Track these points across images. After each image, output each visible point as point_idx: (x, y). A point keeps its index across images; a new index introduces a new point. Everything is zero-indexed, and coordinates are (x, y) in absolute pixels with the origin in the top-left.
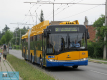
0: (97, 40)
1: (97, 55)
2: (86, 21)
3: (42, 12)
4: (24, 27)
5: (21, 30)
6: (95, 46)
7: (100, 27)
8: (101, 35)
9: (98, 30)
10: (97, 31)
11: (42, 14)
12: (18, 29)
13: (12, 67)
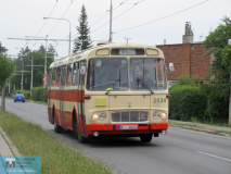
0: (213, 78)
1: (214, 116)
2: (188, 32)
3: (83, 10)
4: (42, 47)
5: (34, 54)
6: (208, 92)
7: (222, 47)
8: (223, 68)
9: (217, 55)
10: (213, 58)
11: (84, 17)
12: (27, 50)
13: (10, 142)
